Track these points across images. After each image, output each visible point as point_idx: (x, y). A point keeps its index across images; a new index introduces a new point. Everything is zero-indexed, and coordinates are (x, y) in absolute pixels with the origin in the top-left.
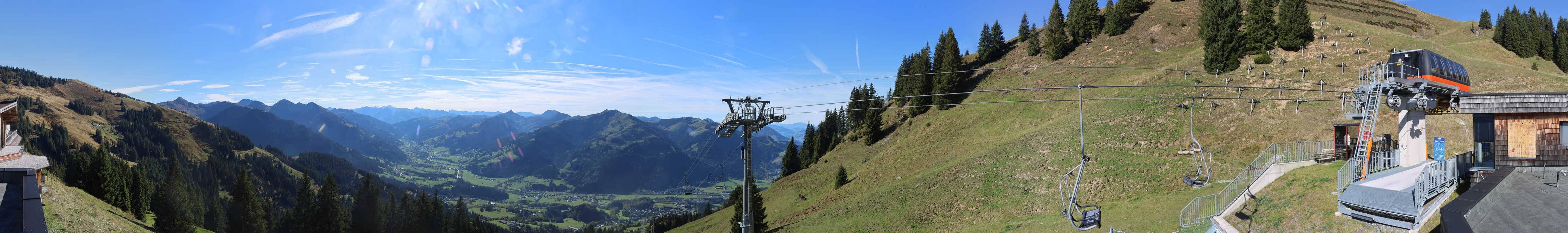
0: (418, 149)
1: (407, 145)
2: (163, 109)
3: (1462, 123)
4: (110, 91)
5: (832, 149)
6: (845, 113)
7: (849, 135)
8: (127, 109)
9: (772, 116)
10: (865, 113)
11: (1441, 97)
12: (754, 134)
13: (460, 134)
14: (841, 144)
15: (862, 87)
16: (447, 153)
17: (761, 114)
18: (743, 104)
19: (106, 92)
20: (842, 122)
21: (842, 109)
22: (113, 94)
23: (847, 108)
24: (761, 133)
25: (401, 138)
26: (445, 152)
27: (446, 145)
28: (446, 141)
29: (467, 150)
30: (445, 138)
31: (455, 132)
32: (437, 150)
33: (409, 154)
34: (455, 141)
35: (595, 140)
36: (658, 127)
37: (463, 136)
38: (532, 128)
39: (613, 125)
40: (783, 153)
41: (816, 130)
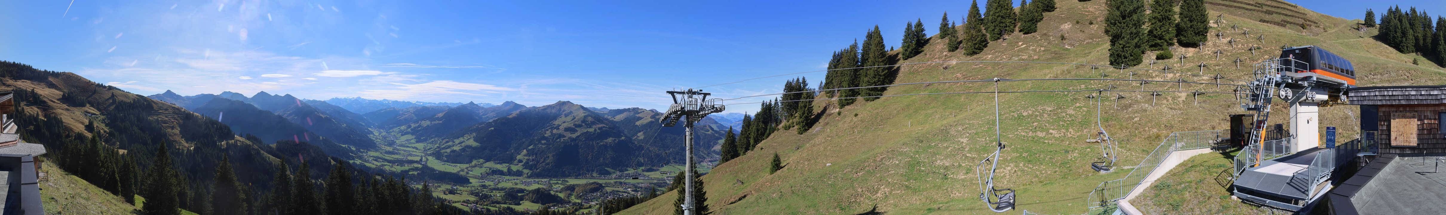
0: (386, 137)
1: (376, 133)
2: (153, 101)
3: (1351, 114)
4: (102, 84)
5: (767, 138)
6: (780, 104)
7: (783, 124)
8: (116, 101)
9: (712, 107)
10: (798, 104)
11: (1331, 91)
12: (695, 123)
13: (425, 123)
14: (775, 133)
15: (795, 80)
16: (413, 141)
17: (702, 105)
18: (686, 96)
19: (98, 84)
20: (776, 112)
21: (776, 100)
22: (105, 87)
23: (781, 99)
24: (702, 122)
25: (371, 127)
26: (411, 140)
27: (412, 134)
28: (412, 130)
29: (432, 138)
30: (411, 127)
31: (420, 122)
32: (404, 138)
33: (378, 141)
34: (420, 130)
35: (549, 129)
36: (606, 116)
37: (428, 126)
38: (491, 118)
39: (567, 115)
40: (722, 141)
41: (752, 120)
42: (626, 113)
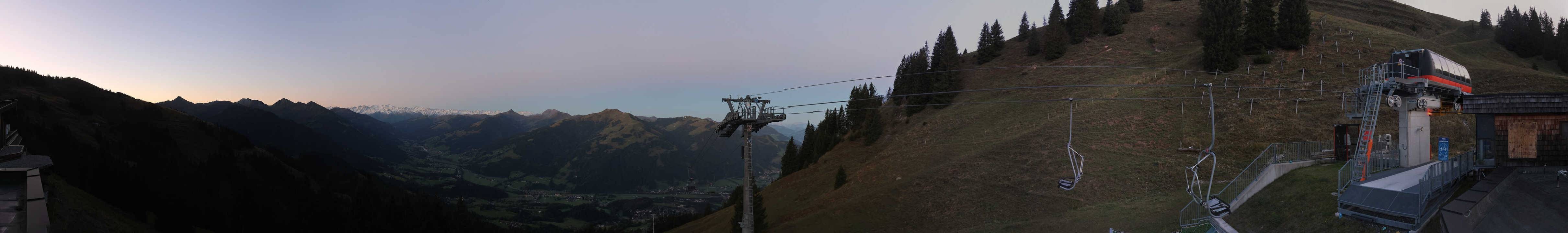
0: (418, 149)
1: (407, 144)
2: (164, 107)
3: (1464, 123)
4: (111, 91)
5: (831, 149)
6: (845, 113)
7: (849, 135)
8: (127, 109)
9: (772, 115)
10: (865, 112)
11: (1443, 98)
12: (754, 133)
13: (460, 134)
14: (840, 144)
15: (862, 86)
16: (447, 152)
17: (761, 114)
18: (743, 104)
20: (841, 122)
21: (841, 108)
23: (846, 107)
24: (761, 132)
26: (445, 151)
27: (447, 145)
28: (446, 140)
30: (445, 137)
31: (455, 132)
33: (409, 153)
34: (455, 141)
35: (595, 139)
36: (656, 125)
37: (464, 136)
38: (531, 127)
39: (614, 125)
40: (782, 153)
41: (815, 130)
42: (677, 123)
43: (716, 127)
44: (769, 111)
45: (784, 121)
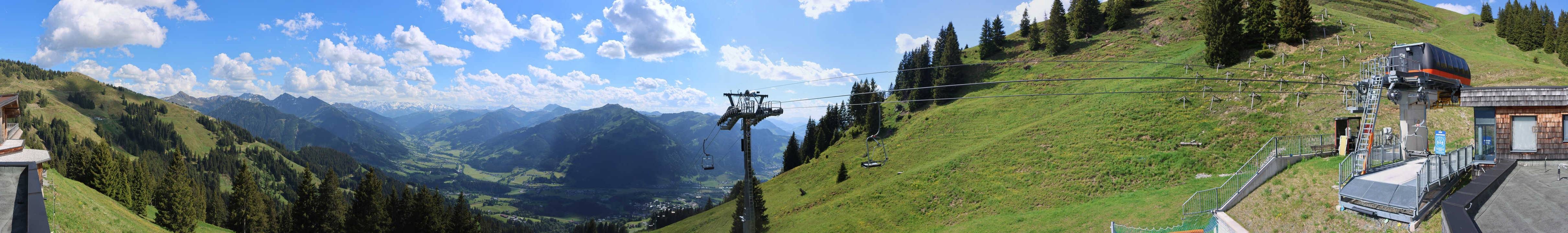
0: (419, 144)
1: (408, 139)
2: (167, 104)
3: (1463, 115)
4: (112, 85)
5: (833, 144)
6: (847, 107)
7: (850, 130)
8: (128, 103)
9: (770, 110)
10: (866, 108)
11: (1442, 91)
12: (752, 127)
13: (462, 128)
14: (842, 139)
15: (864, 81)
16: (449, 148)
17: (759, 107)
18: (743, 98)
19: (108, 85)
20: (843, 117)
21: (843, 104)
22: (115, 88)
23: (848, 102)
24: (761, 125)
25: (402, 132)
26: (446, 146)
27: (447, 140)
28: (447, 135)
29: (469, 144)
30: (446, 132)
31: (456, 127)
32: (438, 144)
33: (411, 148)
34: (456, 136)
35: (597, 134)
36: (657, 121)
37: (465, 131)
38: (532, 123)
39: (615, 120)
40: (784, 147)
41: (816, 125)
42: (679, 118)
43: (718, 120)
44: (767, 105)
45: (781, 115)
